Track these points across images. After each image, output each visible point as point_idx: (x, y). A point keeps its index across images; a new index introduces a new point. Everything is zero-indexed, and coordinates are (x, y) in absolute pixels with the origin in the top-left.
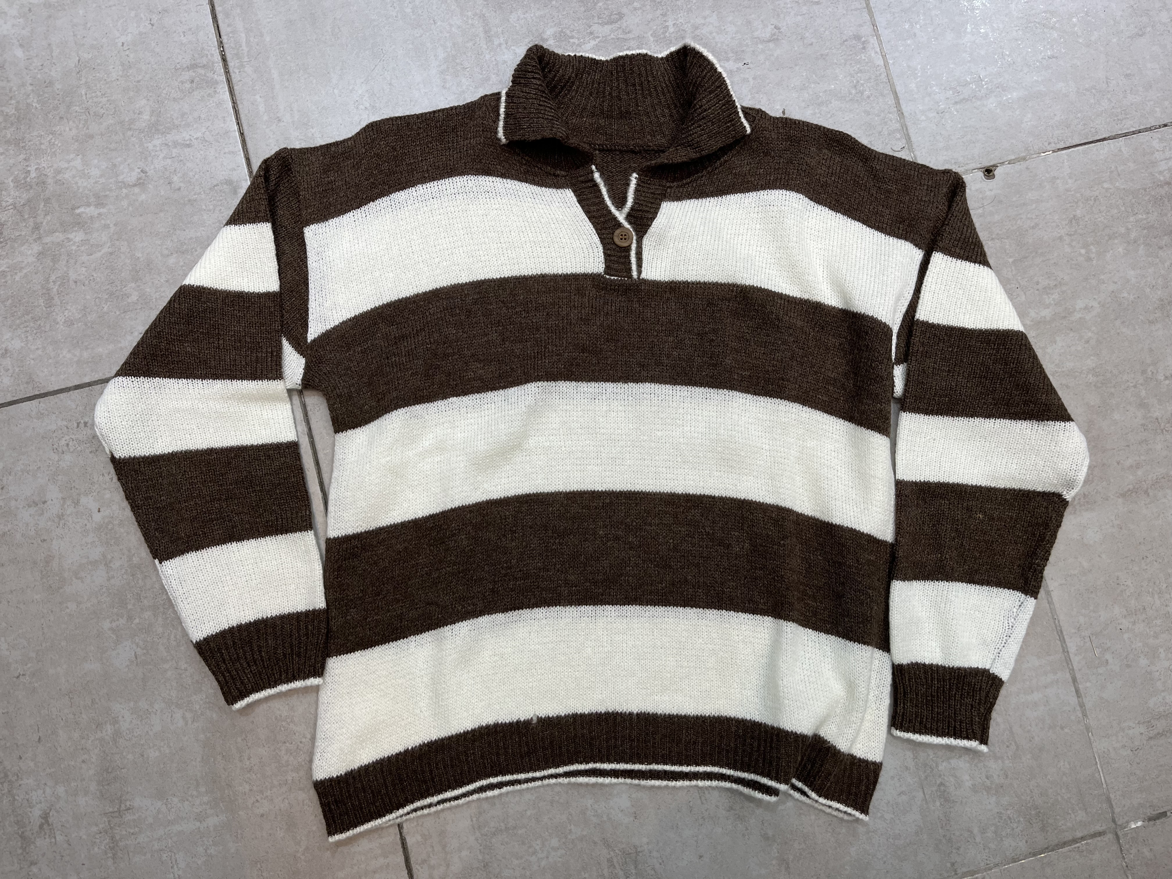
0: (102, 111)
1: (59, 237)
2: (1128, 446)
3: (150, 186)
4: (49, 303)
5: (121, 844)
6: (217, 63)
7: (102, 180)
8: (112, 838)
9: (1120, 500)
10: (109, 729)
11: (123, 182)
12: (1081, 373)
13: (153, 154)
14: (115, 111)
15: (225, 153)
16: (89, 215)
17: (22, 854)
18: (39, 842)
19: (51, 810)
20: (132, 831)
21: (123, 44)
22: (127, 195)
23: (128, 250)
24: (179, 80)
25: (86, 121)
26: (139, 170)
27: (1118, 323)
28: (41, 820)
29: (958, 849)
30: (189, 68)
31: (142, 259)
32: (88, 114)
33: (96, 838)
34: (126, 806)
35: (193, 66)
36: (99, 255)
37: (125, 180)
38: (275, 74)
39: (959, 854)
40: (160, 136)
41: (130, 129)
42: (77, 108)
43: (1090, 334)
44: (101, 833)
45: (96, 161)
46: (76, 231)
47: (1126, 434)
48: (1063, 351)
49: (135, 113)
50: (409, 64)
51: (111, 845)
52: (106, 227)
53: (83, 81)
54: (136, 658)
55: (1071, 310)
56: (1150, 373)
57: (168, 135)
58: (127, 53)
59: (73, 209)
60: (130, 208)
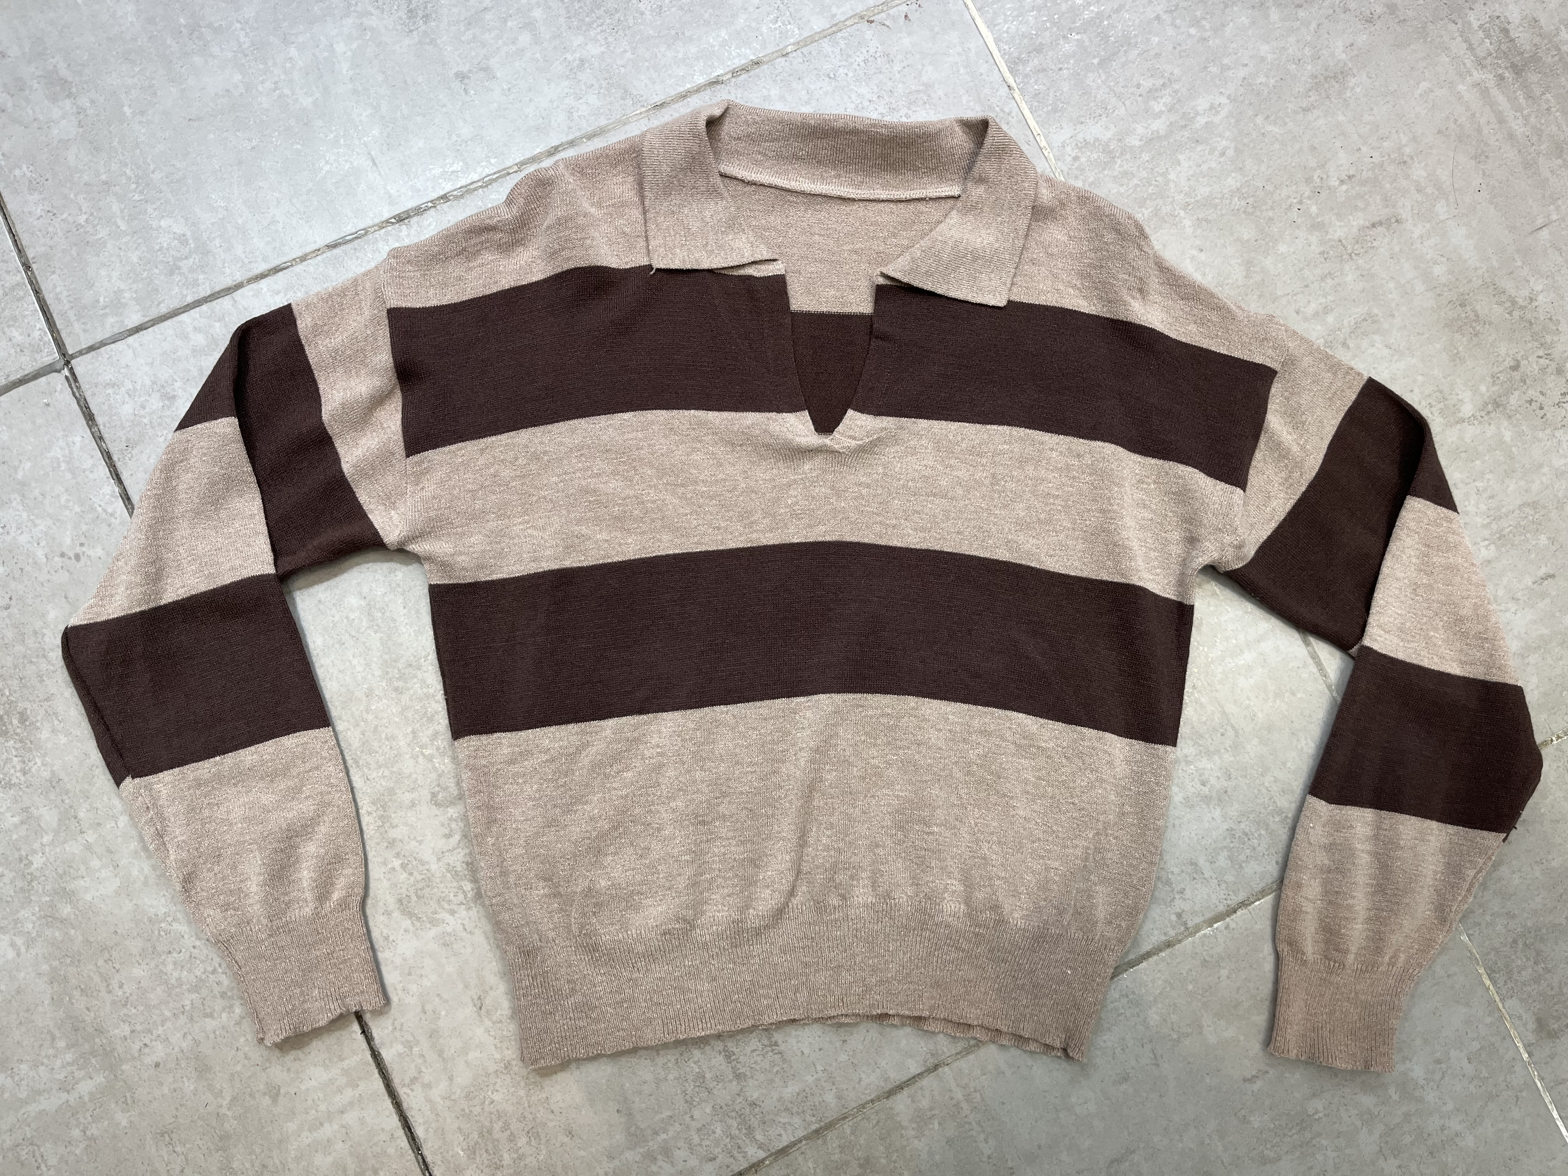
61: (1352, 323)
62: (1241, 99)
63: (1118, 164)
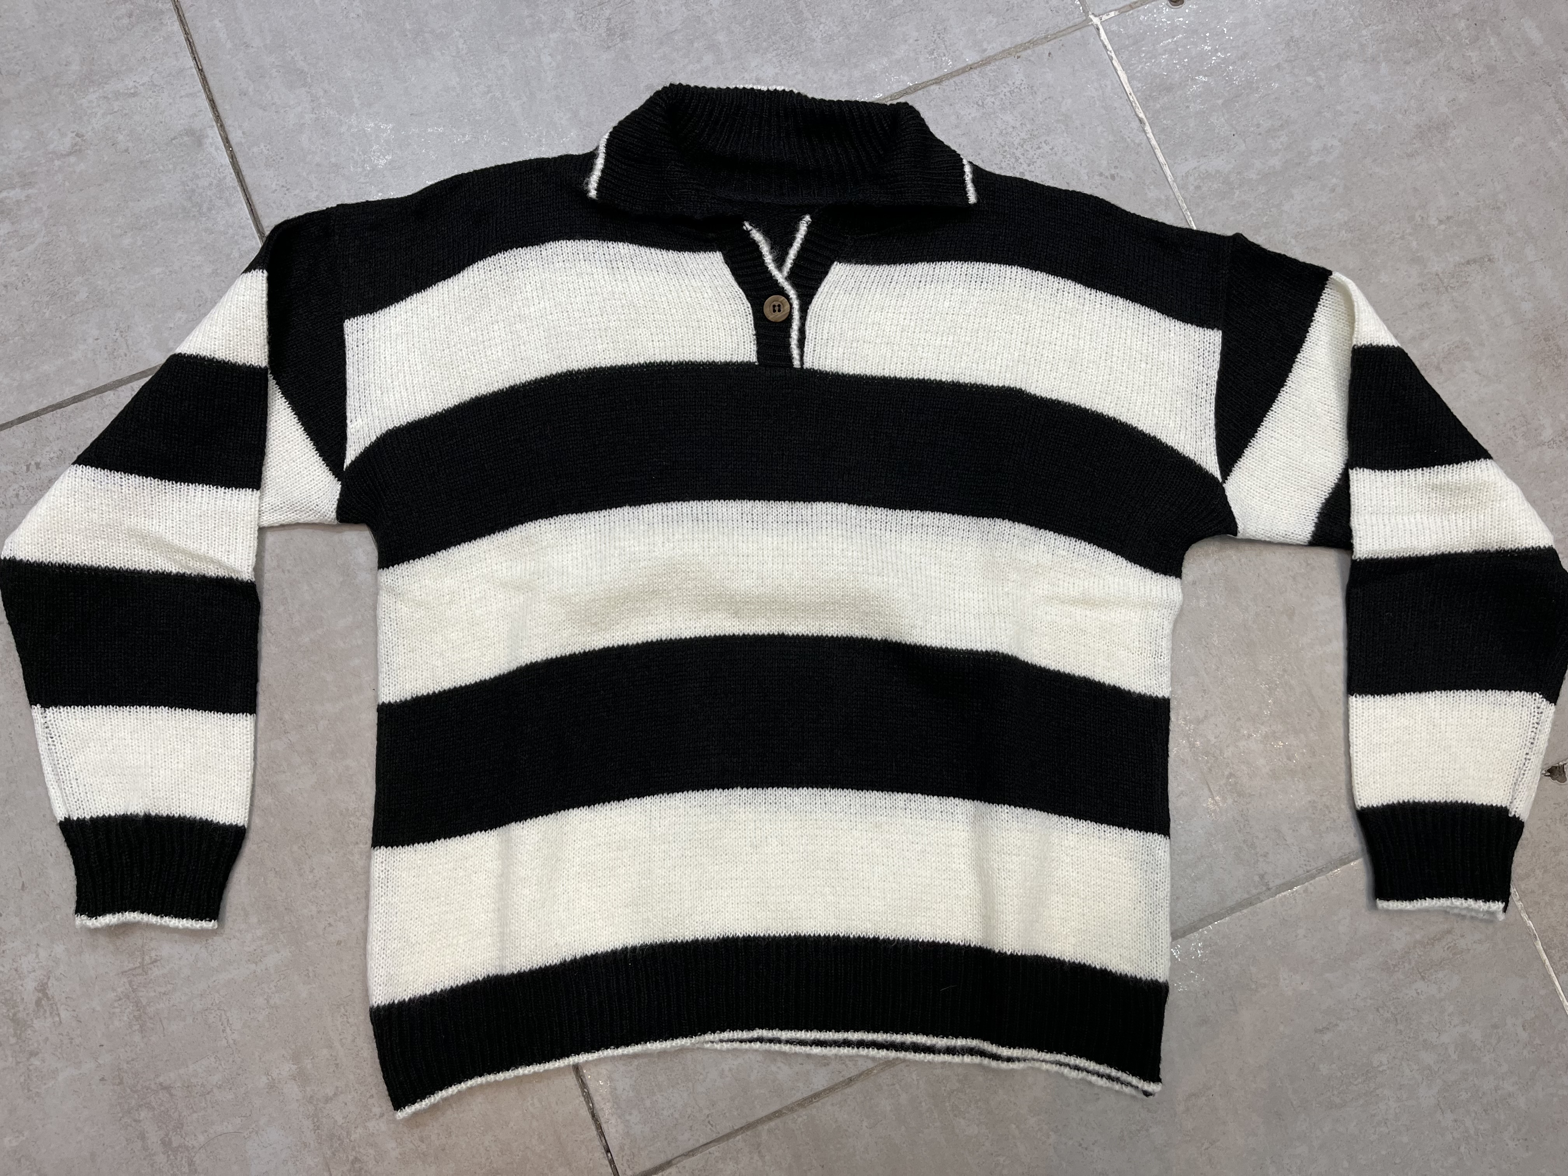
11: (54, 152)
12: (1331, 230)
13: (89, 111)
15: (181, 97)
16: (14, 200)
17: (17, 1043)
18: (37, 1024)
20: (163, 990)
24: (113, 17)
28: (37, 994)
29: (1266, 855)
31: (87, 245)
33: (115, 1007)
36: (31, 248)
39: (1268, 863)
40: (96, 89)
41: (57, 86)
43: (1334, 180)
44: (120, 999)
45: (16, 131)
48: (1303, 206)
51: (136, 1013)
55: (1306, 154)
56: (1419, 219)
57: (107, 86)
60: (67, 184)
61: (1447, 348)
62: (1351, 142)
63: (1236, 195)
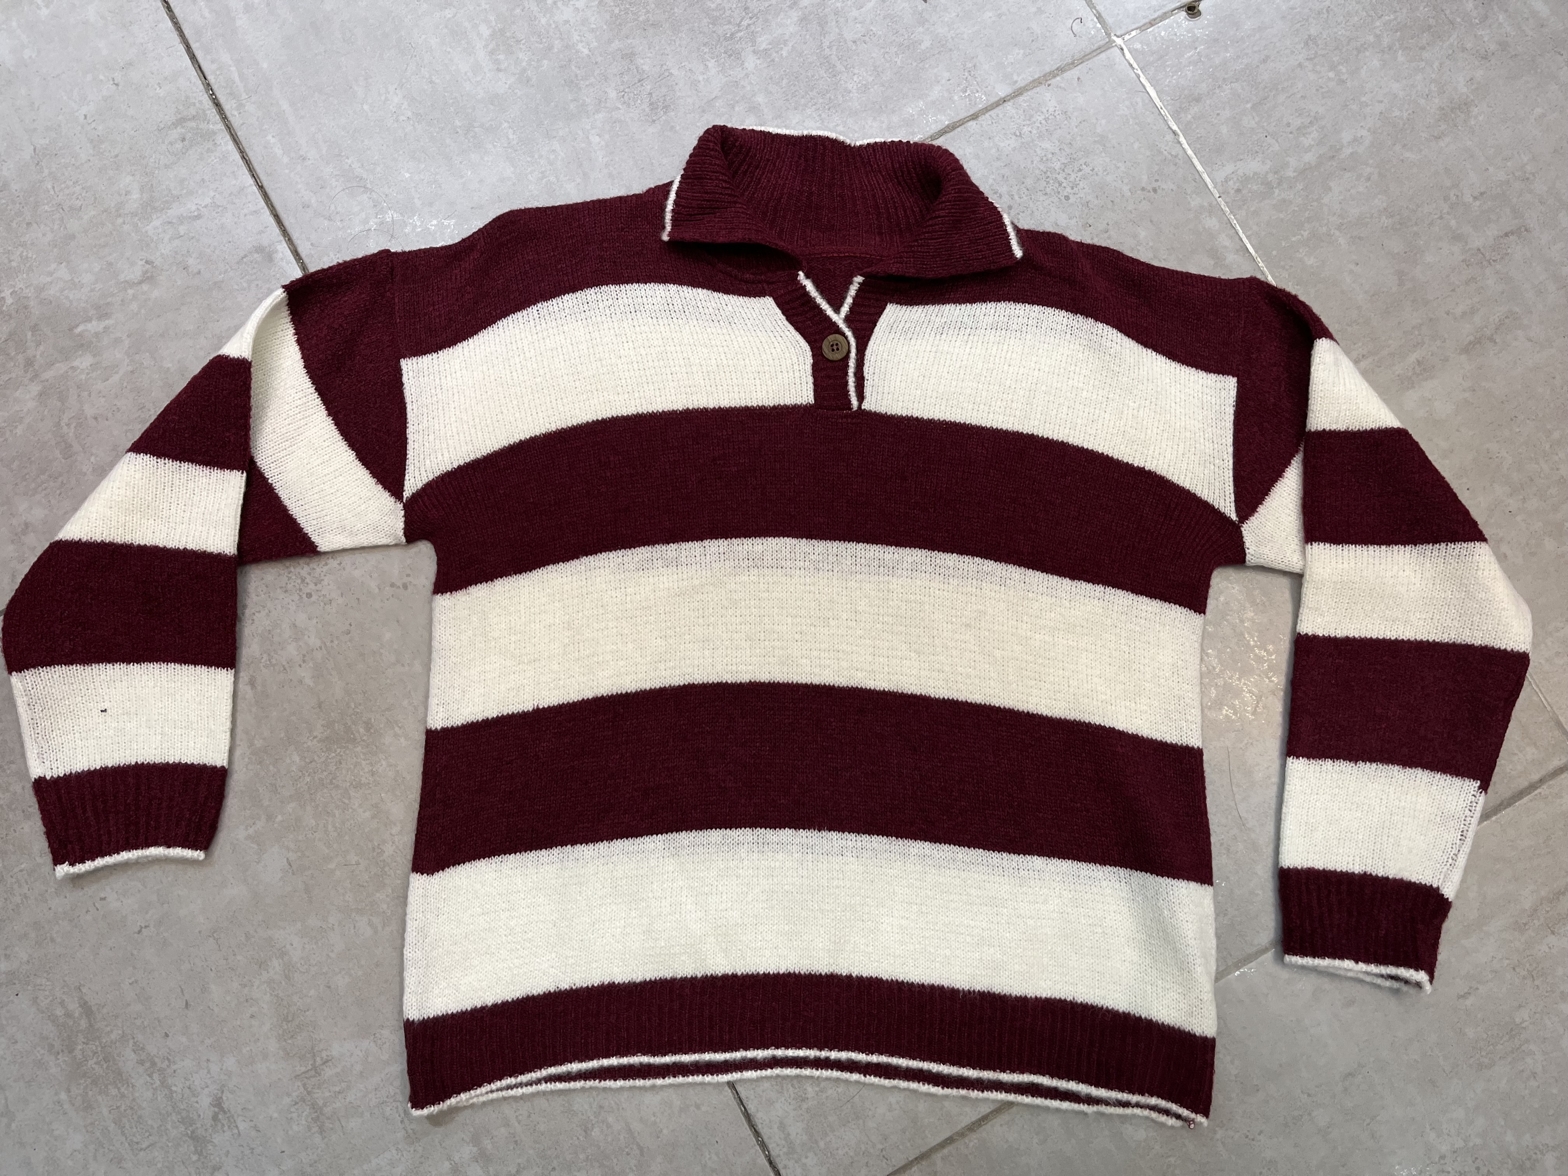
0: (78, 203)
1: (61, 368)
2: (1453, 290)
3: (161, 278)
4: (67, 451)
5: (328, 1110)
6: (209, 109)
7: (99, 286)
8: (314, 1106)
9: (1463, 357)
10: (276, 964)
14: (96, 198)
19: (223, 1092)
21: (86, 116)
22: (135, 297)
23: (152, 363)
25: (62, 219)
26: (143, 262)
27: (1398, 148)
30: (175, 125)
32: (61, 211)
34: (322, 1058)
35: (181, 121)
37: (127, 279)
38: (285, 106)
42: (46, 207)
46: (81, 356)
47: (1448, 276)
49: (121, 195)
50: (449, 53)
52: (117, 341)
53: (46, 171)
54: (290, 864)
58: (93, 125)
59: (71, 330)
